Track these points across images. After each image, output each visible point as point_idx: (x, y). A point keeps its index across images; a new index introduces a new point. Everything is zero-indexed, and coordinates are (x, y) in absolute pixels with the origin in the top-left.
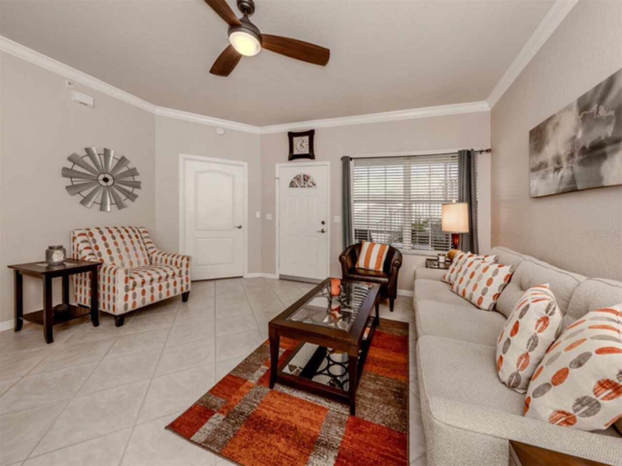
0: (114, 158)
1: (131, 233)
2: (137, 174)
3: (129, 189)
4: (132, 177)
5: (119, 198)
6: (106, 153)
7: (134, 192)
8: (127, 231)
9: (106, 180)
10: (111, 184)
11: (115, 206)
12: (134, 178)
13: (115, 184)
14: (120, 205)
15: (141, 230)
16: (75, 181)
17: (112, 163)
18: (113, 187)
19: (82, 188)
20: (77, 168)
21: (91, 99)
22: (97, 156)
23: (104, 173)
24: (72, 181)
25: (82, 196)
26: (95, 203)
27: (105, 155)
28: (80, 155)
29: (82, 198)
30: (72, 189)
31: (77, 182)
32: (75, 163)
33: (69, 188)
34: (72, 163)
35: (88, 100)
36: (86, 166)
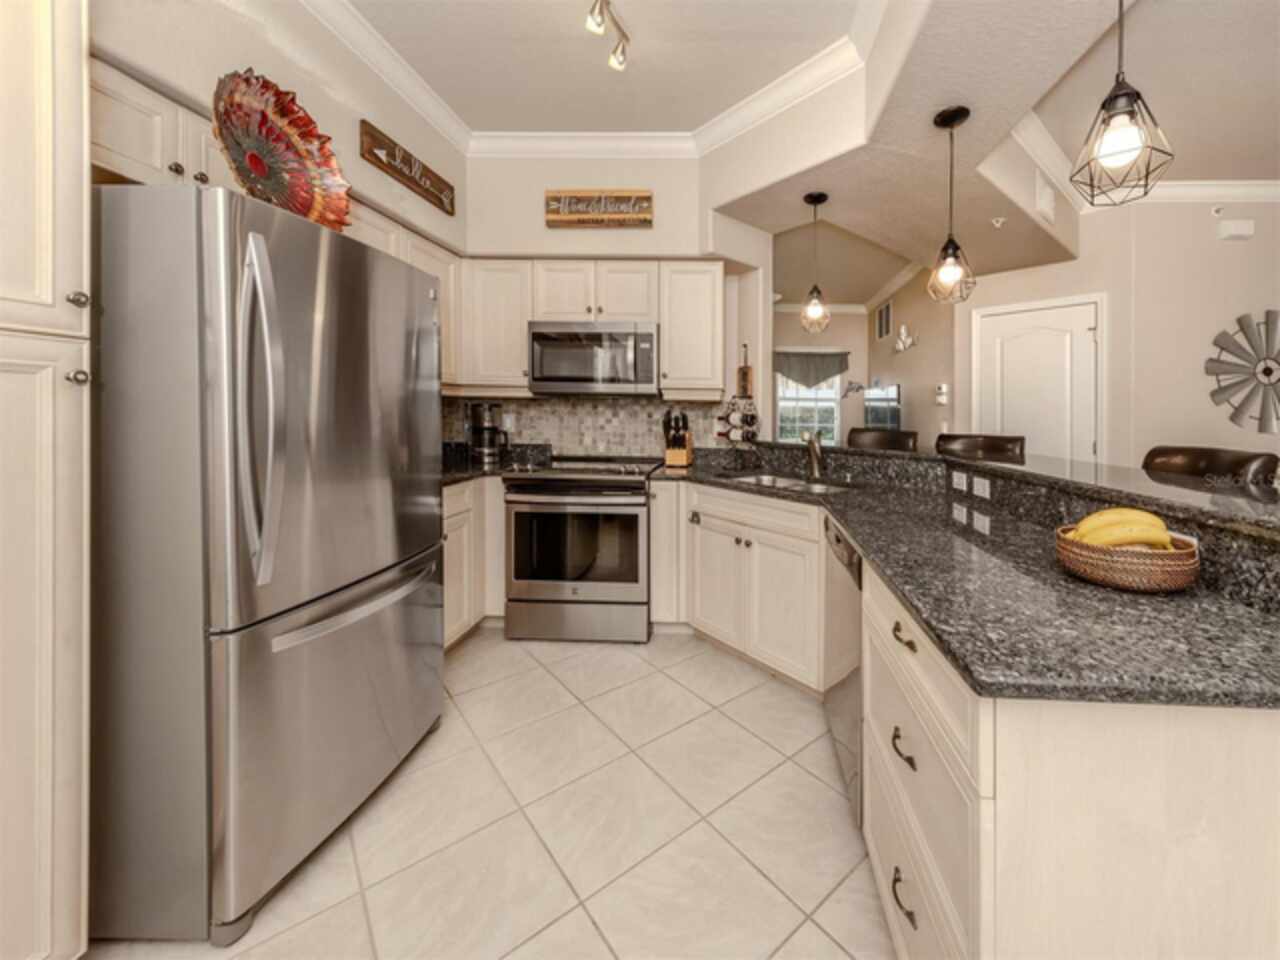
6: (1270, 318)
9: (1268, 372)
10: (1276, 379)
16: (1224, 380)
19: (1231, 391)
20: (1226, 357)
21: (1251, 223)
22: (1255, 326)
23: (1265, 359)
24: (1219, 381)
25: (1232, 405)
26: (1251, 417)
27: (1267, 323)
28: (1231, 333)
29: (1232, 410)
30: (1218, 395)
31: (1226, 380)
32: (1222, 349)
33: (1214, 394)
34: (1218, 350)
35: (1246, 227)
36: (1237, 350)
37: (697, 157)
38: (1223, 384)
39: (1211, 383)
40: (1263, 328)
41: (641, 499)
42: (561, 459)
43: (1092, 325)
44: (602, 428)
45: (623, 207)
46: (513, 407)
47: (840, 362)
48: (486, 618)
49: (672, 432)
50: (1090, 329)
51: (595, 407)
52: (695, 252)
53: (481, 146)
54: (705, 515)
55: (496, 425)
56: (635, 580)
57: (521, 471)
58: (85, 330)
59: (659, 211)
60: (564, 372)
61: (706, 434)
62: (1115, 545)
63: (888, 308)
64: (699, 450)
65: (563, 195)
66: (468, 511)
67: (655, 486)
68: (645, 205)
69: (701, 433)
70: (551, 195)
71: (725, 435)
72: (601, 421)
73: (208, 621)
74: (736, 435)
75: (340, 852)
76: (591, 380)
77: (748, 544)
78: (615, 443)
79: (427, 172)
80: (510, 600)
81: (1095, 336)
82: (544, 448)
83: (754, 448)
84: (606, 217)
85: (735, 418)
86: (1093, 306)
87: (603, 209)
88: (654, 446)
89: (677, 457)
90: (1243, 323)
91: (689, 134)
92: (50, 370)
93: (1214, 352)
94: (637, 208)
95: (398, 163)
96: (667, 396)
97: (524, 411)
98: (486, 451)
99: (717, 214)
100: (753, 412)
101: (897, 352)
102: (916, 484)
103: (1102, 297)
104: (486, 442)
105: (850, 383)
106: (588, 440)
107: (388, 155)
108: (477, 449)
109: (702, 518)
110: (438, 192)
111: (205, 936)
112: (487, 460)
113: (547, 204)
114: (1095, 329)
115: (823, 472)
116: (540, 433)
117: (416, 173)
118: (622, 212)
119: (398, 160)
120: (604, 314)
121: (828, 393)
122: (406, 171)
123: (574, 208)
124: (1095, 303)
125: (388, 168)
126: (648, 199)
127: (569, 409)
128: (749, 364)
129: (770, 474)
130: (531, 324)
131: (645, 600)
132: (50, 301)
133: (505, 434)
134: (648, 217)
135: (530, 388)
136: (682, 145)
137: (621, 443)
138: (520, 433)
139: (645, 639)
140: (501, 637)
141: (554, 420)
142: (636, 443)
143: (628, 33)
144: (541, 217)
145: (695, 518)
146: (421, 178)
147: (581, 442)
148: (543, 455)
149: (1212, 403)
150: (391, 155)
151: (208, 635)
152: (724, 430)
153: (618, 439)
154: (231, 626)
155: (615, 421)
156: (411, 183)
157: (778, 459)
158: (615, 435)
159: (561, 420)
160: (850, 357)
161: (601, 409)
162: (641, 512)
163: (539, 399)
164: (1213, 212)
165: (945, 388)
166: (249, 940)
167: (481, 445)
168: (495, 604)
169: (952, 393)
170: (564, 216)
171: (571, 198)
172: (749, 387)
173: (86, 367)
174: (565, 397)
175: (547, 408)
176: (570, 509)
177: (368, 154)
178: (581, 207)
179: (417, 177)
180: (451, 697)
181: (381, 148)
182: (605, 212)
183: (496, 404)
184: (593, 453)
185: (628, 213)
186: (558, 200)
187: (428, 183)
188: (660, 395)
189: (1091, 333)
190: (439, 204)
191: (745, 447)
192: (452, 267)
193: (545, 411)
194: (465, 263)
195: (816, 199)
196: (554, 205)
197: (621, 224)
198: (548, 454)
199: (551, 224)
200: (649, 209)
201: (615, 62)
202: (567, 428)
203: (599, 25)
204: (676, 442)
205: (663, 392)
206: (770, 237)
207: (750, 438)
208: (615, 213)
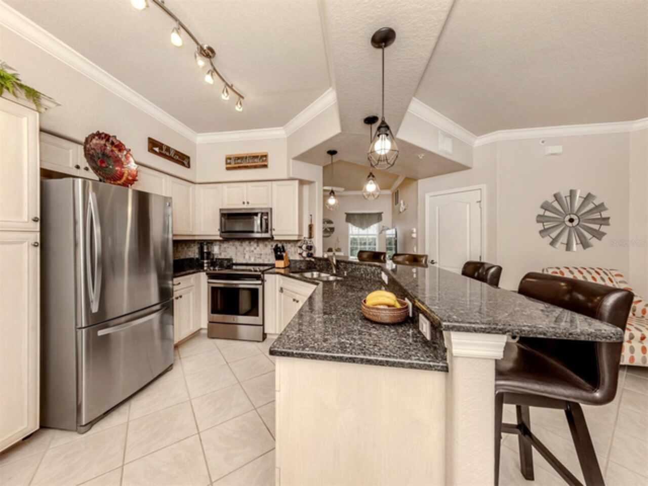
0: (580, 197)
1: (603, 275)
2: (606, 209)
3: (596, 227)
4: (599, 214)
5: (585, 237)
6: (572, 193)
7: (601, 230)
8: (598, 274)
9: (571, 220)
10: (576, 224)
11: (581, 246)
12: (601, 215)
13: (581, 223)
14: (585, 245)
15: (614, 273)
16: (546, 225)
17: (578, 202)
18: (578, 227)
19: (550, 230)
20: (548, 214)
21: (561, 147)
22: (564, 199)
23: (570, 214)
24: (544, 226)
25: (551, 237)
26: (562, 243)
27: (570, 196)
28: (550, 201)
29: (551, 240)
30: (544, 232)
31: (548, 225)
32: (546, 210)
33: (541, 232)
34: (544, 210)
35: (558, 149)
36: (554, 210)
37: (285, 136)
38: (546, 227)
39: (540, 227)
40: (568, 199)
41: (260, 282)
42: (237, 264)
43: (479, 200)
44: (253, 251)
45: (256, 160)
46: (218, 243)
47: (378, 217)
48: (201, 329)
49: (279, 253)
50: (478, 202)
51: (250, 243)
52: (285, 177)
53: (201, 139)
54: (285, 289)
55: (210, 250)
56: (257, 315)
57: (214, 270)
58: (38, 229)
59: (271, 162)
60: (237, 229)
61: (294, 254)
62: (373, 305)
63: (398, 191)
64: (293, 260)
65: (232, 157)
66: (192, 286)
67: (267, 277)
68: (264, 158)
69: (293, 253)
70: (228, 157)
71: (301, 254)
72: (252, 248)
73: (76, 324)
74: (305, 254)
75: (124, 409)
76: (253, 232)
77: (297, 302)
78: (259, 258)
79: (177, 153)
80: (210, 322)
81: (480, 205)
82: (230, 260)
83: (313, 260)
84: (249, 165)
85: (304, 247)
86: (479, 191)
87: (248, 161)
88: (271, 259)
89: (280, 264)
90: (557, 197)
91: (281, 128)
92: (27, 243)
93: (541, 212)
94: (261, 160)
95: (164, 152)
96: (276, 238)
97: (222, 245)
98: (205, 261)
99: (294, 161)
100: (312, 245)
101: (400, 212)
102: (371, 277)
103: (484, 187)
104: (205, 258)
105: (383, 227)
106: (247, 257)
107: (160, 149)
108: (202, 261)
109: (284, 290)
110: (182, 159)
111: (75, 429)
112: (205, 265)
113: (226, 161)
114: (480, 202)
115: (338, 270)
116: (228, 254)
117: (172, 154)
118: (255, 162)
119: (164, 150)
120: (250, 204)
121: (372, 231)
122: (168, 154)
123: (236, 161)
124: (480, 189)
125: (160, 154)
126: (266, 156)
127: (240, 243)
128: (313, 223)
129: (318, 271)
130: (221, 210)
131: (261, 323)
132: (26, 220)
133: (213, 255)
134: (266, 163)
135: (221, 236)
136: (279, 133)
137: (260, 258)
138: (220, 254)
139: (261, 340)
140: (206, 337)
141: (233, 248)
142: (266, 258)
143: (242, 95)
144: (224, 166)
145: (281, 290)
146: (174, 155)
147: (244, 257)
148: (229, 263)
149: (540, 237)
150: (161, 148)
151: (76, 328)
152: (301, 252)
153: (259, 256)
154: (84, 326)
155: (258, 249)
156: (170, 158)
157: (322, 264)
158: (258, 254)
159: (236, 248)
160: (383, 214)
161: (252, 243)
162: (260, 288)
163: (226, 240)
164: (540, 143)
165: (415, 230)
166: (89, 433)
167: (204, 259)
168: (204, 324)
169: (417, 233)
170: (233, 165)
171: (236, 158)
172: (312, 233)
173: (38, 241)
174: (239, 239)
175: (231, 243)
176: (241, 286)
177: (151, 150)
178: (239, 161)
179: (173, 156)
180: (180, 358)
181: (156, 147)
182: (249, 163)
183: (211, 242)
184: (250, 262)
185: (257, 162)
186: (230, 159)
187: (178, 157)
188: (273, 237)
189: (478, 204)
190: (183, 164)
191: (308, 259)
192: (191, 189)
193: (231, 245)
194: (197, 186)
195: (332, 153)
196: (229, 161)
197: (255, 167)
198: (231, 262)
199: (228, 169)
200: (266, 161)
201: (238, 108)
202: (239, 251)
203: (226, 97)
204: (279, 258)
205: (274, 236)
206: (321, 168)
207: (310, 255)
208: (252, 162)
